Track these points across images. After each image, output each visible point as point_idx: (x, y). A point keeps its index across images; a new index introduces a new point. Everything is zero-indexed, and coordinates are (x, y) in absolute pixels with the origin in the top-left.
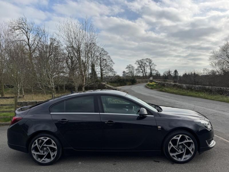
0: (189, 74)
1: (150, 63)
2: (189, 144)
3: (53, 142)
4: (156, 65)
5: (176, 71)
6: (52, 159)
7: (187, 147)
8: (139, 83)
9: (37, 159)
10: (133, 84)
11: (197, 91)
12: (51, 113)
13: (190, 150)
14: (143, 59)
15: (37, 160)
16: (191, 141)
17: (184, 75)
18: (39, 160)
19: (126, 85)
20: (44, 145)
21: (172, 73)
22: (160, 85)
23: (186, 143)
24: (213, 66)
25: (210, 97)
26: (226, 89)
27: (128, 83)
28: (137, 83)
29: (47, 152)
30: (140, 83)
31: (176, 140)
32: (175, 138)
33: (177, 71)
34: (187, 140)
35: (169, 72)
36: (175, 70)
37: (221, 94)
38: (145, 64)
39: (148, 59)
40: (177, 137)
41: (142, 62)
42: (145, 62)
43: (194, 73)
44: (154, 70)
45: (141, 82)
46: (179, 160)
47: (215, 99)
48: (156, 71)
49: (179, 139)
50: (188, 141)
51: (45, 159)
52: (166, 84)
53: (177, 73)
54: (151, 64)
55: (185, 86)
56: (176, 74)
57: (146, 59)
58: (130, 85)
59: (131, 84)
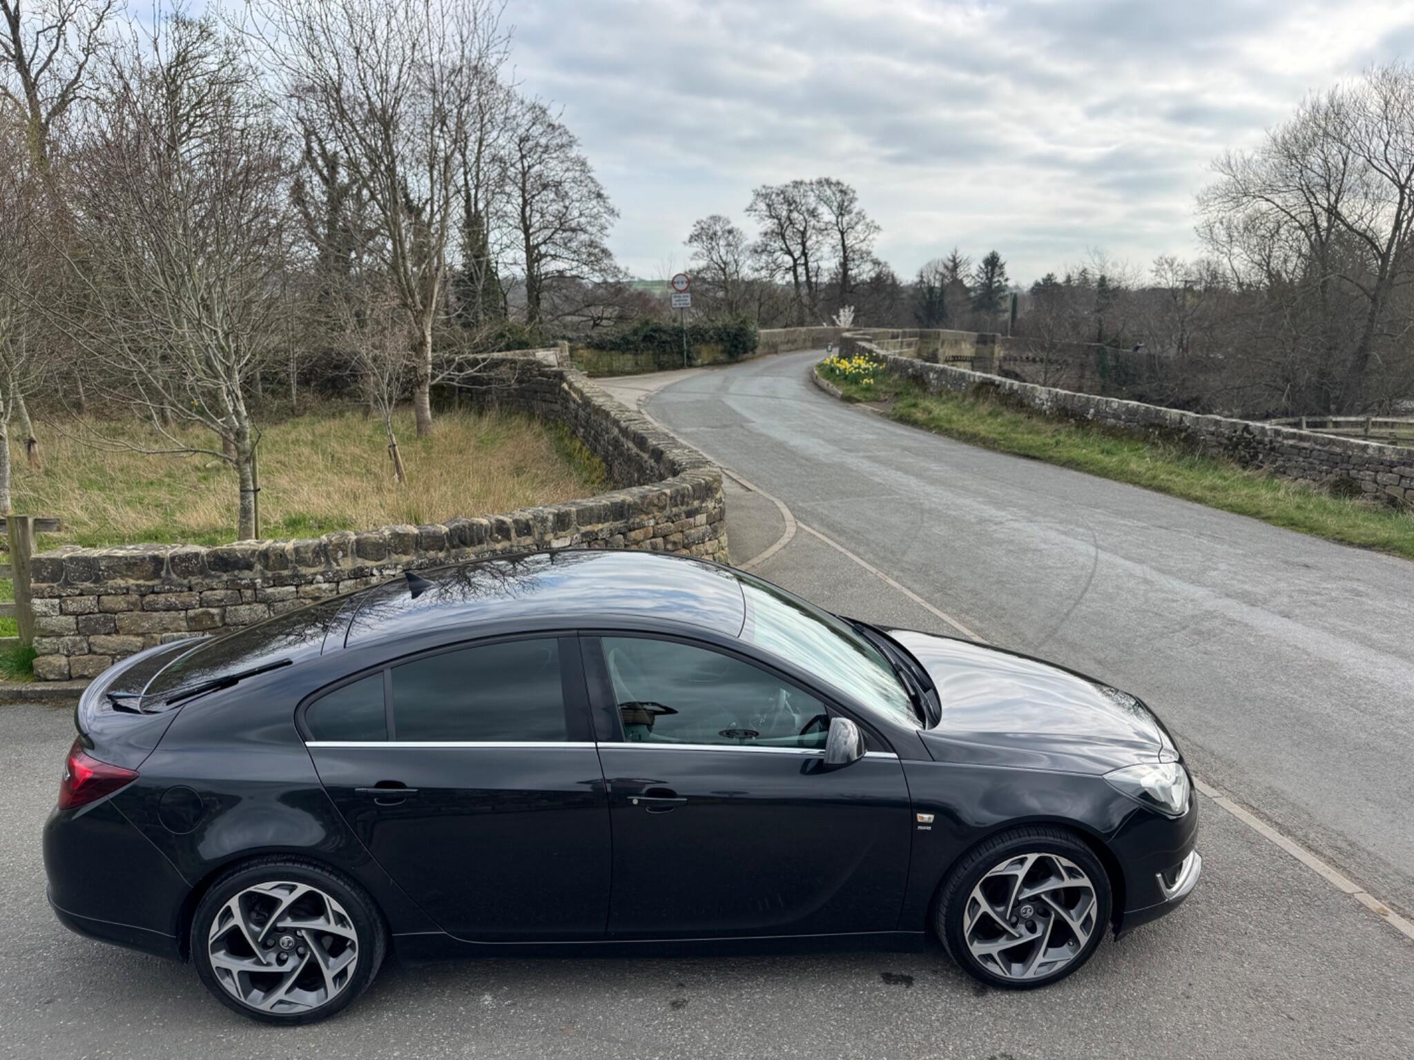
0: (1069, 279)
1: (842, 210)
2: (1070, 898)
3: (334, 905)
4: (878, 228)
5: (992, 263)
6: (333, 991)
7: (1057, 912)
8: (773, 349)
9: (246, 995)
10: (737, 362)
11: (1111, 432)
12: (308, 744)
13: (1075, 925)
14: (797, 184)
15: (243, 999)
16: (1085, 882)
17: (1037, 284)
18: (258, 1000)
19: (691, 366)
20: (280, 925)
21: (971, 275)
22: (896, 376)
23: (1054, 894)
24: (1213, 240)
25: (1182, 477)
27: (705, 355)
28: (758, 351)
29: (302, 956)
30: (776, 353)
31: (1008, 881)
32: (1001, 869)
33: (1002, 260)
34: (1062, 878)
35: (955, 265)
36: (986, 253)
37: (1245, 464)
38: (813, 213)
39: (828, 183)
40: (1012, 863)
41: (790, 202)
42: (812, 201)
43: (1103, 279)
44: (864, 255)
45: (782, 347)
46: (1017, 972)
47: (1209, 495)
48: (876, 263)
49: (1021, 873)
50: (1069, 882)
51: (288, 991)
52: (931, 375)
53: (1002, 274)
54: (847, 218)
55: (1044, 396)
56: (990, 279)
57: (820, 183)
58: (715, 364)
59: (722, 357)
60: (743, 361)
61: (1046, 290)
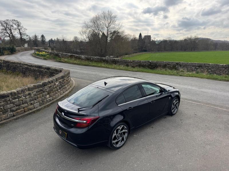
1: (18, 26)
4: (26, 29)
5: (43, 36)
8: (19, 51)
10: (13, 54)
14: (7, 20)
17: (50, 40)
19: (3, 55)
21: (39, 38)
24: (81, 34)
26: (118, 60)
27: (6, 52)
28: (17, 52)
30: (20, 52)
33: (44, 36)
35: (36, 37)
36: (41, 35)
38: (12, 26)
39: (15, 21)
41: (7, 24)
42: (11, 23)
43: (63, 40)
44: (25, 34)
45: (20, 51)
47: (115, 68)
48: (27, 36)
53: (45, 38)
54: (20, 27)
55: (83, 57)
56: (43, 39)
57: (13, 20)
58: (8, 54)
59: (10, 53)
60: (14, 54)
61: (51, 41)
